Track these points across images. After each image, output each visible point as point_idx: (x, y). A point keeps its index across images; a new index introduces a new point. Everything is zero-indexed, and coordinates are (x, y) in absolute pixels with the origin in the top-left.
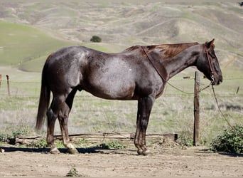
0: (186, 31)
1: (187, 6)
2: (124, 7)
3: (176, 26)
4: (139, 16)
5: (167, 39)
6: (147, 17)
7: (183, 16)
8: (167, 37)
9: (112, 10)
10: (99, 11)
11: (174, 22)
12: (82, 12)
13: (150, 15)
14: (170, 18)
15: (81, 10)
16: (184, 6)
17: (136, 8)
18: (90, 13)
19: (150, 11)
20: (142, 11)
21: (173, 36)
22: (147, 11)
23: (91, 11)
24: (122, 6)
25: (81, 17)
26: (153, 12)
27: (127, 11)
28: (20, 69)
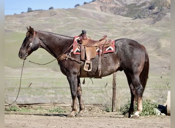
0: (166, 45)
1: (167, 29)
2: (125, 29)
3: (159, 41)
4: (135, 35)
5: (153, 51)
6: (140, 35)
7: (164, 35)
8: (153, 49)
9: (116, 31)
10: (108, 31)
11: (157, 39)
12: (96, 32)
13: (142, 34)
14: (155, 36)
15: (96, 31)
16: (164, 28)
17: (133, 30)
18: (101, 33)
19: (142, 31)
20: (136, 31)
21: (157, 49)
22: (139, 32)
23: (102, 31)
24: (123, 28)
25: (96, 35)
26: (144, 33)
27: (126, 32)
28: (53, 70)
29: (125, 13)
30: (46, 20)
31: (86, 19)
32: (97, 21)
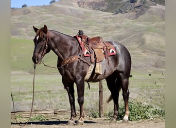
0: (151, 41)
1: (151, 23)
2: (105, 25)
3: (143, 37)
4: (116, 31)
5: (138, 47)
6: (122, 32)
7: (148, 30)
8: (137, 46)
9: (96, 27)
10: (87, 28)
11: (141, 35)
13: (124, 30)
14: (139, 31)
16: (148, 23)
17: (114, 25)
19: (125, 27)
20: (118, 27)
21: (141, 45)
22: (122, 28)
24: (103, 24)
27: (107, 28)
28: (29, 73)
29: (105, 8)
30: (19, 19)
31: (62, 16)
32: (75, 18)
